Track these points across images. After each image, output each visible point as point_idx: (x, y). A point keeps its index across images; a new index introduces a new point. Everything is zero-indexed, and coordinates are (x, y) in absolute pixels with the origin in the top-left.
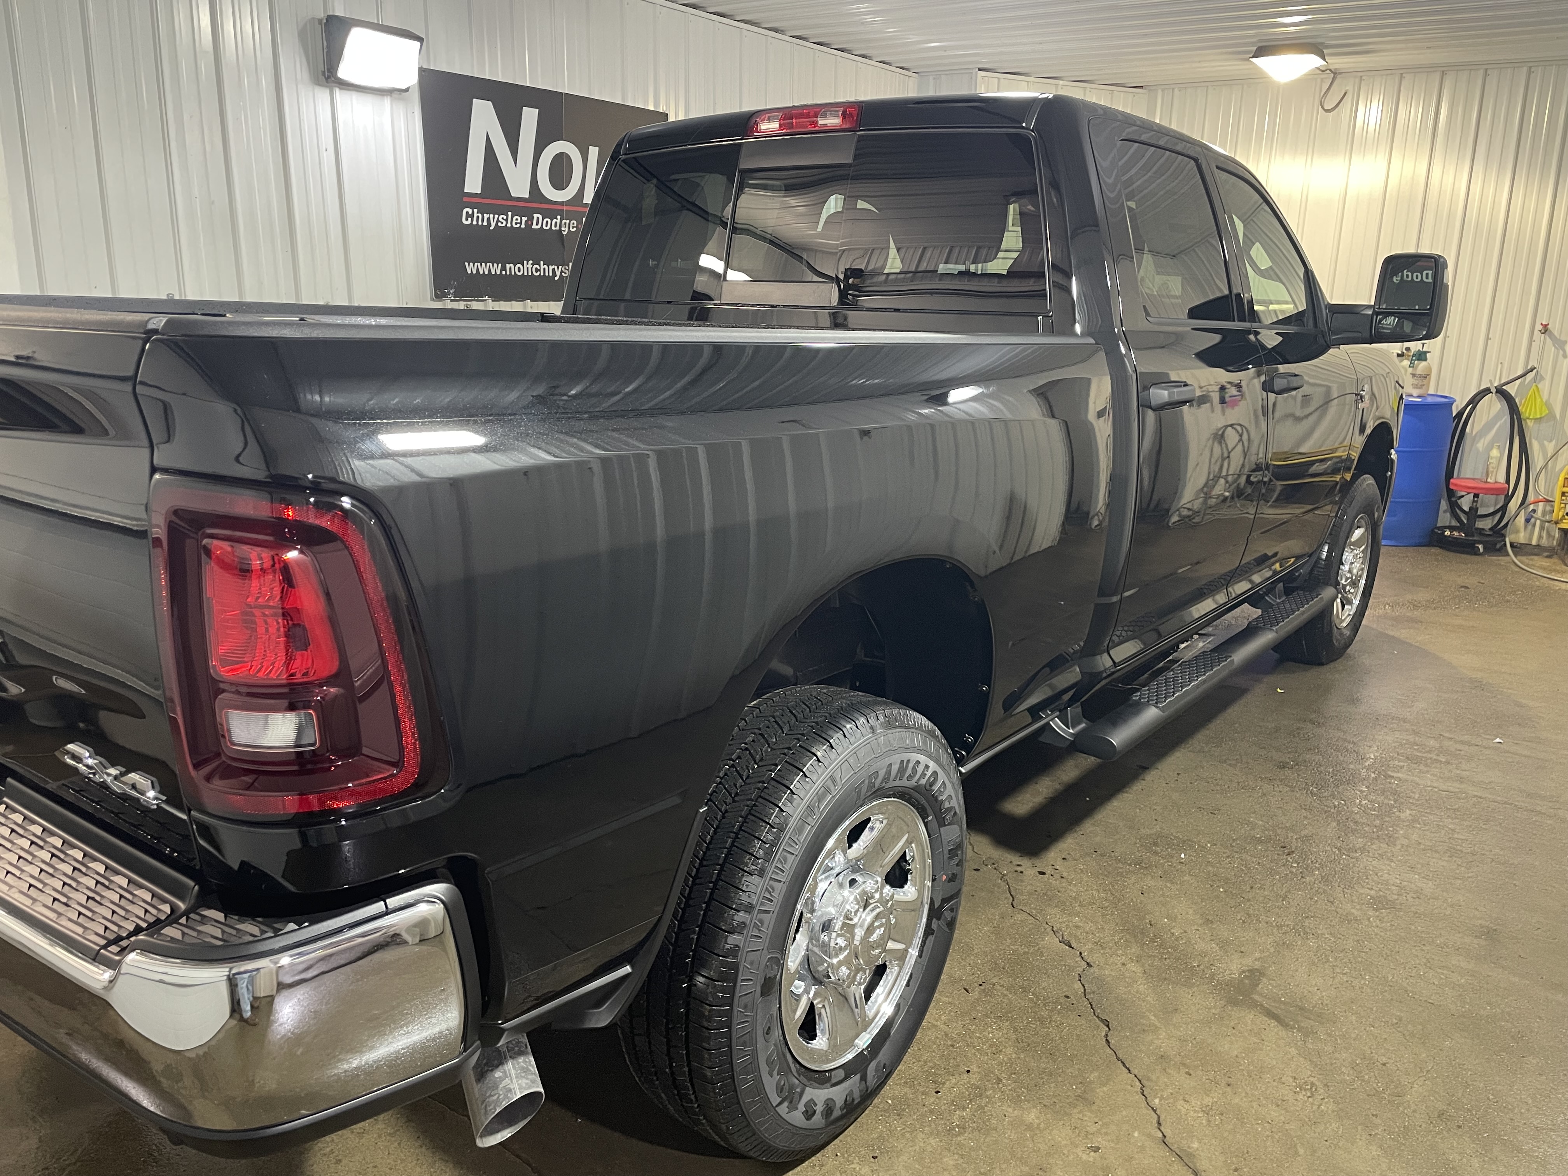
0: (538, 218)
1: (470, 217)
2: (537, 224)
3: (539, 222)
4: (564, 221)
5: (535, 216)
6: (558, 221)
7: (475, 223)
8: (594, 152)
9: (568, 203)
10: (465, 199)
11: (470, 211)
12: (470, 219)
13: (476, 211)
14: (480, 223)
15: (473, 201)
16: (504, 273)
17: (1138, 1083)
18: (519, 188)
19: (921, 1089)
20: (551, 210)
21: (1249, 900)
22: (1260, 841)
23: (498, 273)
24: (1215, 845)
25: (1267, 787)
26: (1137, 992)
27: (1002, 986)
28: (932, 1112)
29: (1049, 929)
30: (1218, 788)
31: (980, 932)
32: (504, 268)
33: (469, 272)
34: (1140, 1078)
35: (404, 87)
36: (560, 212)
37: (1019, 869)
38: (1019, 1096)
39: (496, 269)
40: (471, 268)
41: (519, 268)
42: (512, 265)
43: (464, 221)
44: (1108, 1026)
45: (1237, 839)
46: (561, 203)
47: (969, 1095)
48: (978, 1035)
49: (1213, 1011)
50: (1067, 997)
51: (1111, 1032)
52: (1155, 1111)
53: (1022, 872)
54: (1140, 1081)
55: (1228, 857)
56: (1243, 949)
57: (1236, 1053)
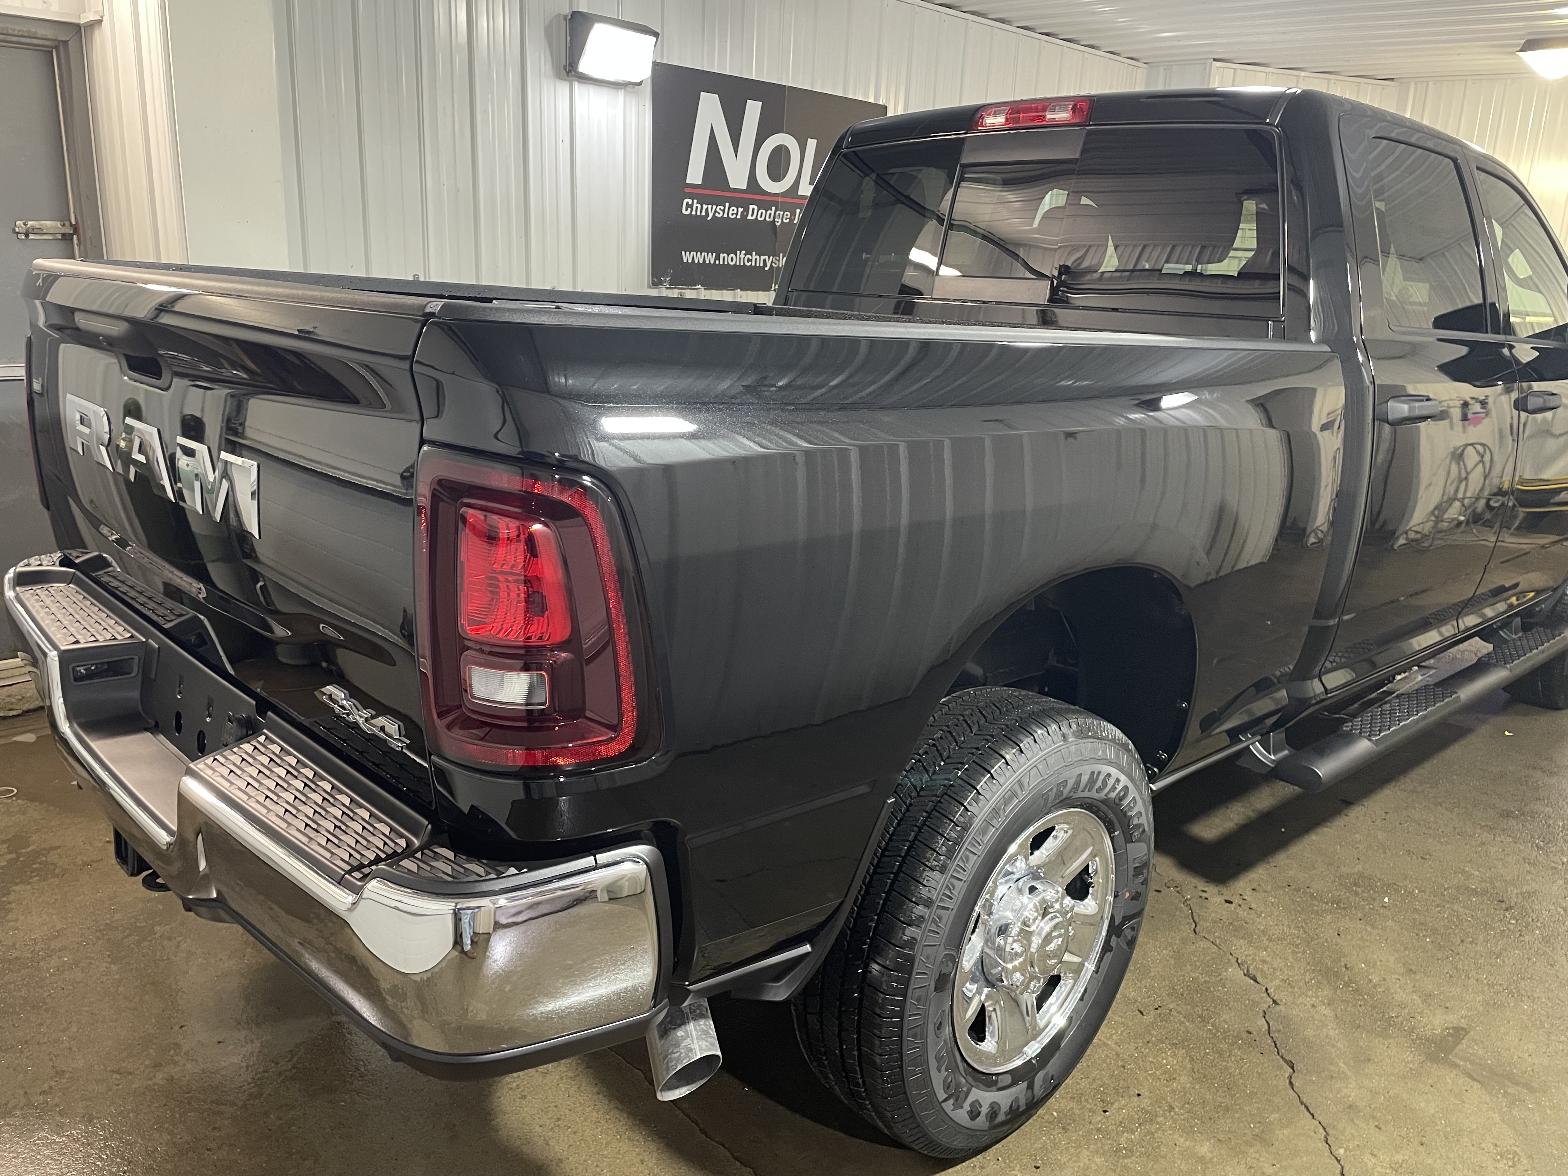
0: (753, 209)
1: (691, 207)
2: (752, 215)
3: (755, 213)
4: (778, 213)
5: (751, 207)
6: (773, 212)
7: (694, 213)
8: (812, 144)
9: (784, 194)
10: (686, 190)
11: (690, 202)
12: (689, 209)
13: (695, 201)
14: (699, 213)
15: (695, 192)
16: (717, 262)
17: (1322, 1130)
18: (737, 179)
19: (1088, 1106)
20: (766, 201)
21: (1458, 954)
22: (1475, 892)
23: (712, 262)
24: (1424, 891)
25: (1486, 836)
26: (1327, 1037)
27: (1180, 1013)
28: (1099, 1130)
29: (1233, 961)
30: (1431, 832)
31: (1159, 954)
32: (717, 258)
33: (685, 261)
34: (1325, 1125)
35: (638, 81)
36: (776, 204)
37: (1204, 895)
38: (1191, 1127)
39: (710, 258)
40: (687, 257)
41: (732, 259)
42: (725, 255)
43: (684, 211)
44: (1292, 1068)
45: (1448, 888)
46: (777, 195)
47: (1139, 1119)
48: (1151, 1059)
49: (1411, 1066)
50: (1250, 1033)
51: (1295, 1074)
52: (1339, 1161)
53: (1206, 899)
54: (1324, 1129)
55: (1438, 906)
56: (1448, 1005)
57: (1432, 1111)
